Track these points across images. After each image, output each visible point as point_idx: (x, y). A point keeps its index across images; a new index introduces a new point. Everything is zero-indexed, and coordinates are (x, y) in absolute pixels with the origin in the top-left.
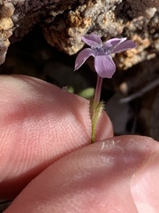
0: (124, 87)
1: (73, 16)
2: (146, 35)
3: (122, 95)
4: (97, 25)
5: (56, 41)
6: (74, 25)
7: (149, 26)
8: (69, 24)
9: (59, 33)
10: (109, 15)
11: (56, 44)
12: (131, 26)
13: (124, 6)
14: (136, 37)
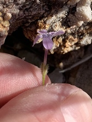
0: (61, 64)
1: (40, 23)
2: (76, 36)
3: (60, 69)
4: (52, 28)
5: (30, 36)
6: (40, 28)
7: (78, 31)
8: (38, 27)
9: (32, 31)
10: (59, 24)
11: (29, 37)
12: (69, 31)
13: (66, 20)
14: (71, 37)
